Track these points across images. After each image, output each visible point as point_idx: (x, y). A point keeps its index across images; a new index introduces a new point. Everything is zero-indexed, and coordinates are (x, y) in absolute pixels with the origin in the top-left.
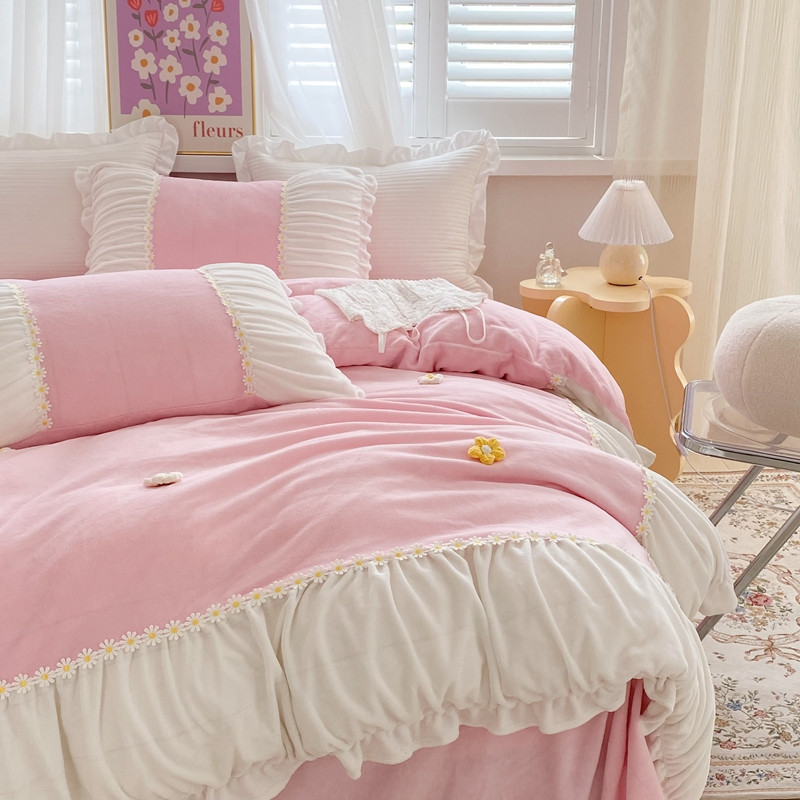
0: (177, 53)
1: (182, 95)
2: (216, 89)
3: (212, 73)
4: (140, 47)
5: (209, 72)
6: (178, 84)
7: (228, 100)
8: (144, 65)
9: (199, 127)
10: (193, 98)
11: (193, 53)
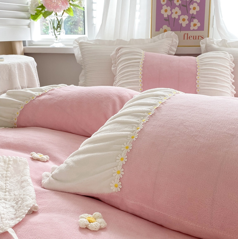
0: (180, 7)
1: (180, 23)
2: (194, 20)
3: (193, 14)
4: (165, 4)
5: (192, 13)
6: (179, 19)
7: (199, 24)
8: (166, 12)
9: (186, 36)
10: (184, 24)
11: (186, 6)
